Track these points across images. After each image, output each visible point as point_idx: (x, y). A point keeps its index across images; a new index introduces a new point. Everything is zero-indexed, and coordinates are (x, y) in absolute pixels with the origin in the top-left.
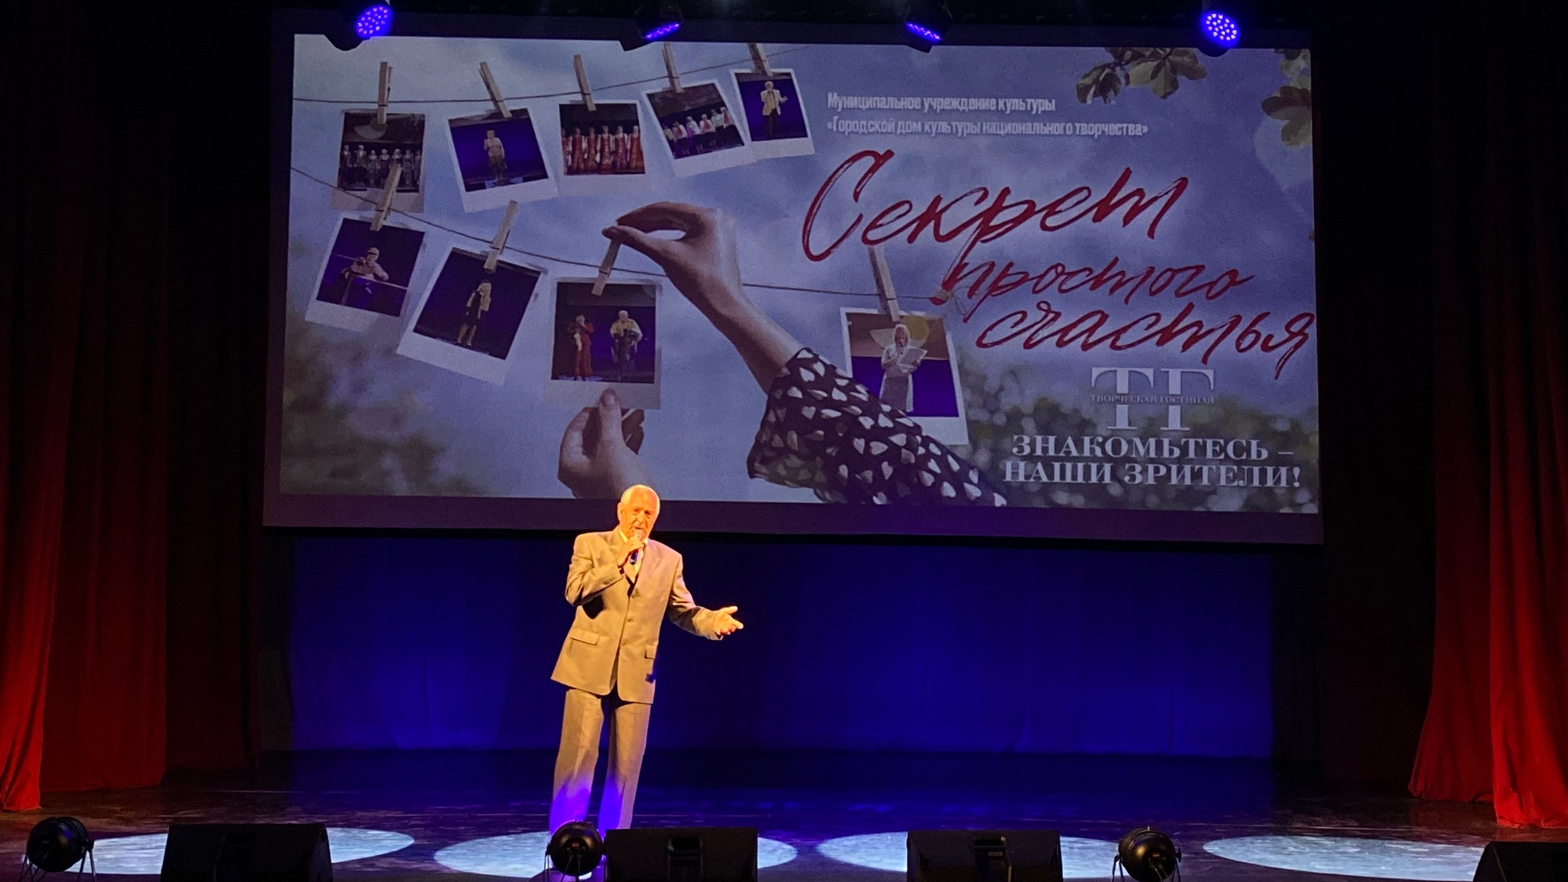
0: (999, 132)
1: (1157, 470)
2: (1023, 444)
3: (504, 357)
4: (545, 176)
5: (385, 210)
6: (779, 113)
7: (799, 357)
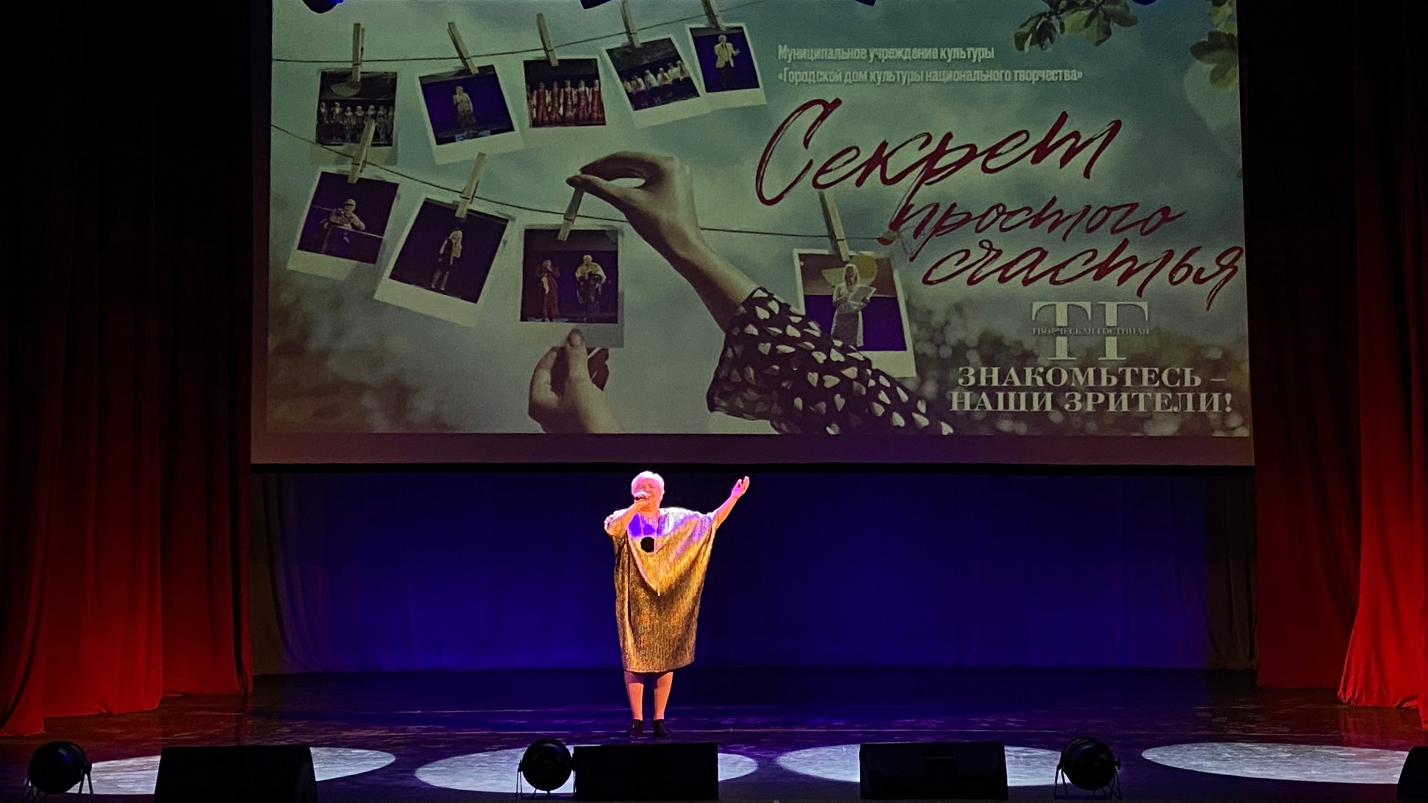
0: (941, 80)
1: (1096, 398)
2: (968, 375)
3: (475, 301)
4: (511, 129)
5: (361, 163)
6: (732, 64)
7: (755, 295)
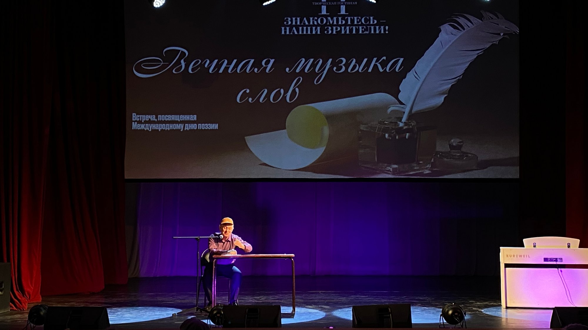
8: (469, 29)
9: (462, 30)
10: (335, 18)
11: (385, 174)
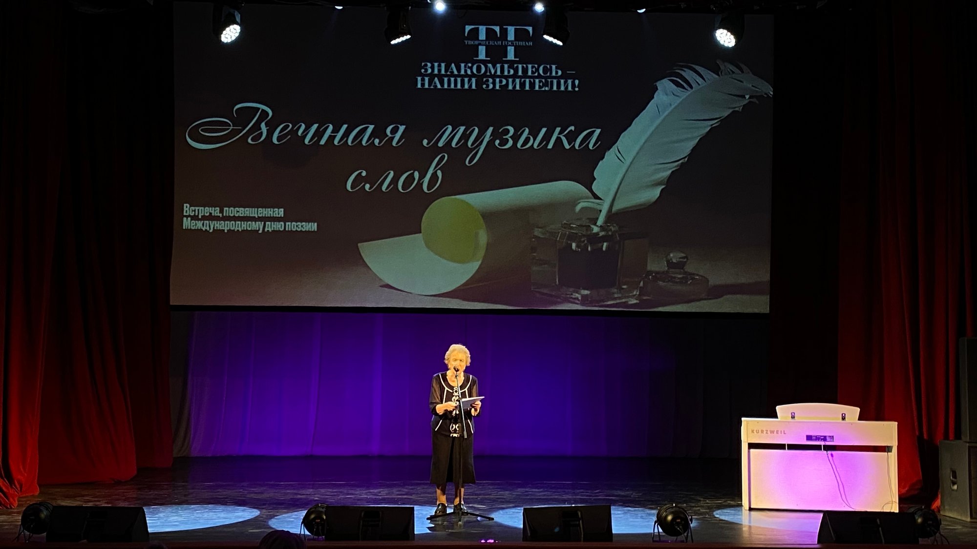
8: (700, 87)
9: (689, 89)
10: (498, 66)
11: (571, 305)
